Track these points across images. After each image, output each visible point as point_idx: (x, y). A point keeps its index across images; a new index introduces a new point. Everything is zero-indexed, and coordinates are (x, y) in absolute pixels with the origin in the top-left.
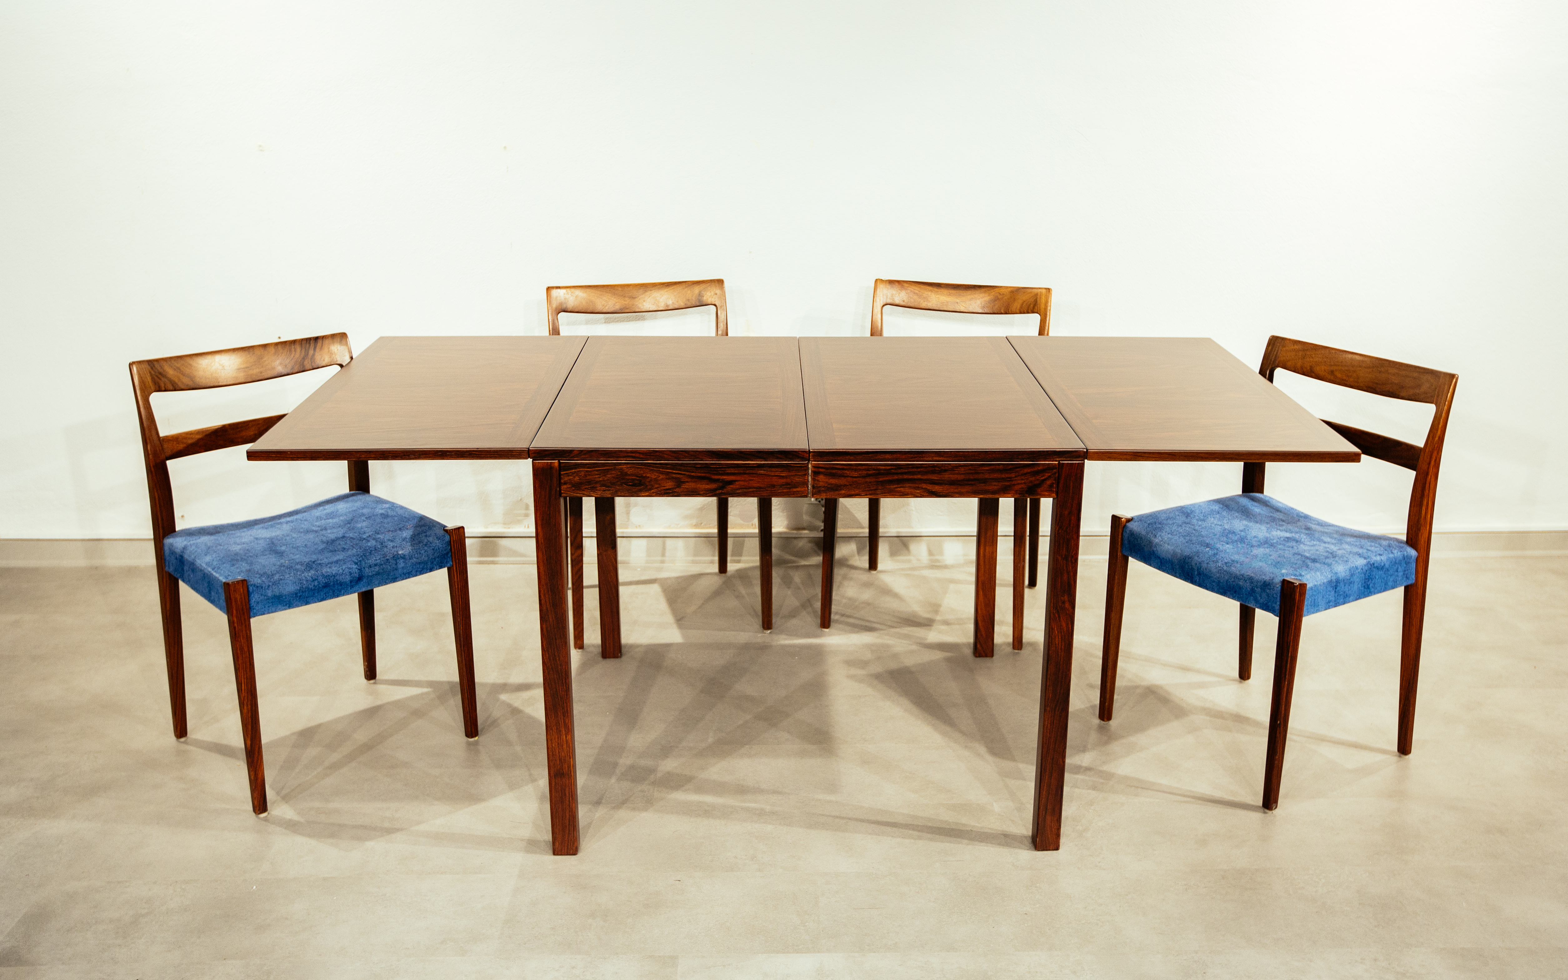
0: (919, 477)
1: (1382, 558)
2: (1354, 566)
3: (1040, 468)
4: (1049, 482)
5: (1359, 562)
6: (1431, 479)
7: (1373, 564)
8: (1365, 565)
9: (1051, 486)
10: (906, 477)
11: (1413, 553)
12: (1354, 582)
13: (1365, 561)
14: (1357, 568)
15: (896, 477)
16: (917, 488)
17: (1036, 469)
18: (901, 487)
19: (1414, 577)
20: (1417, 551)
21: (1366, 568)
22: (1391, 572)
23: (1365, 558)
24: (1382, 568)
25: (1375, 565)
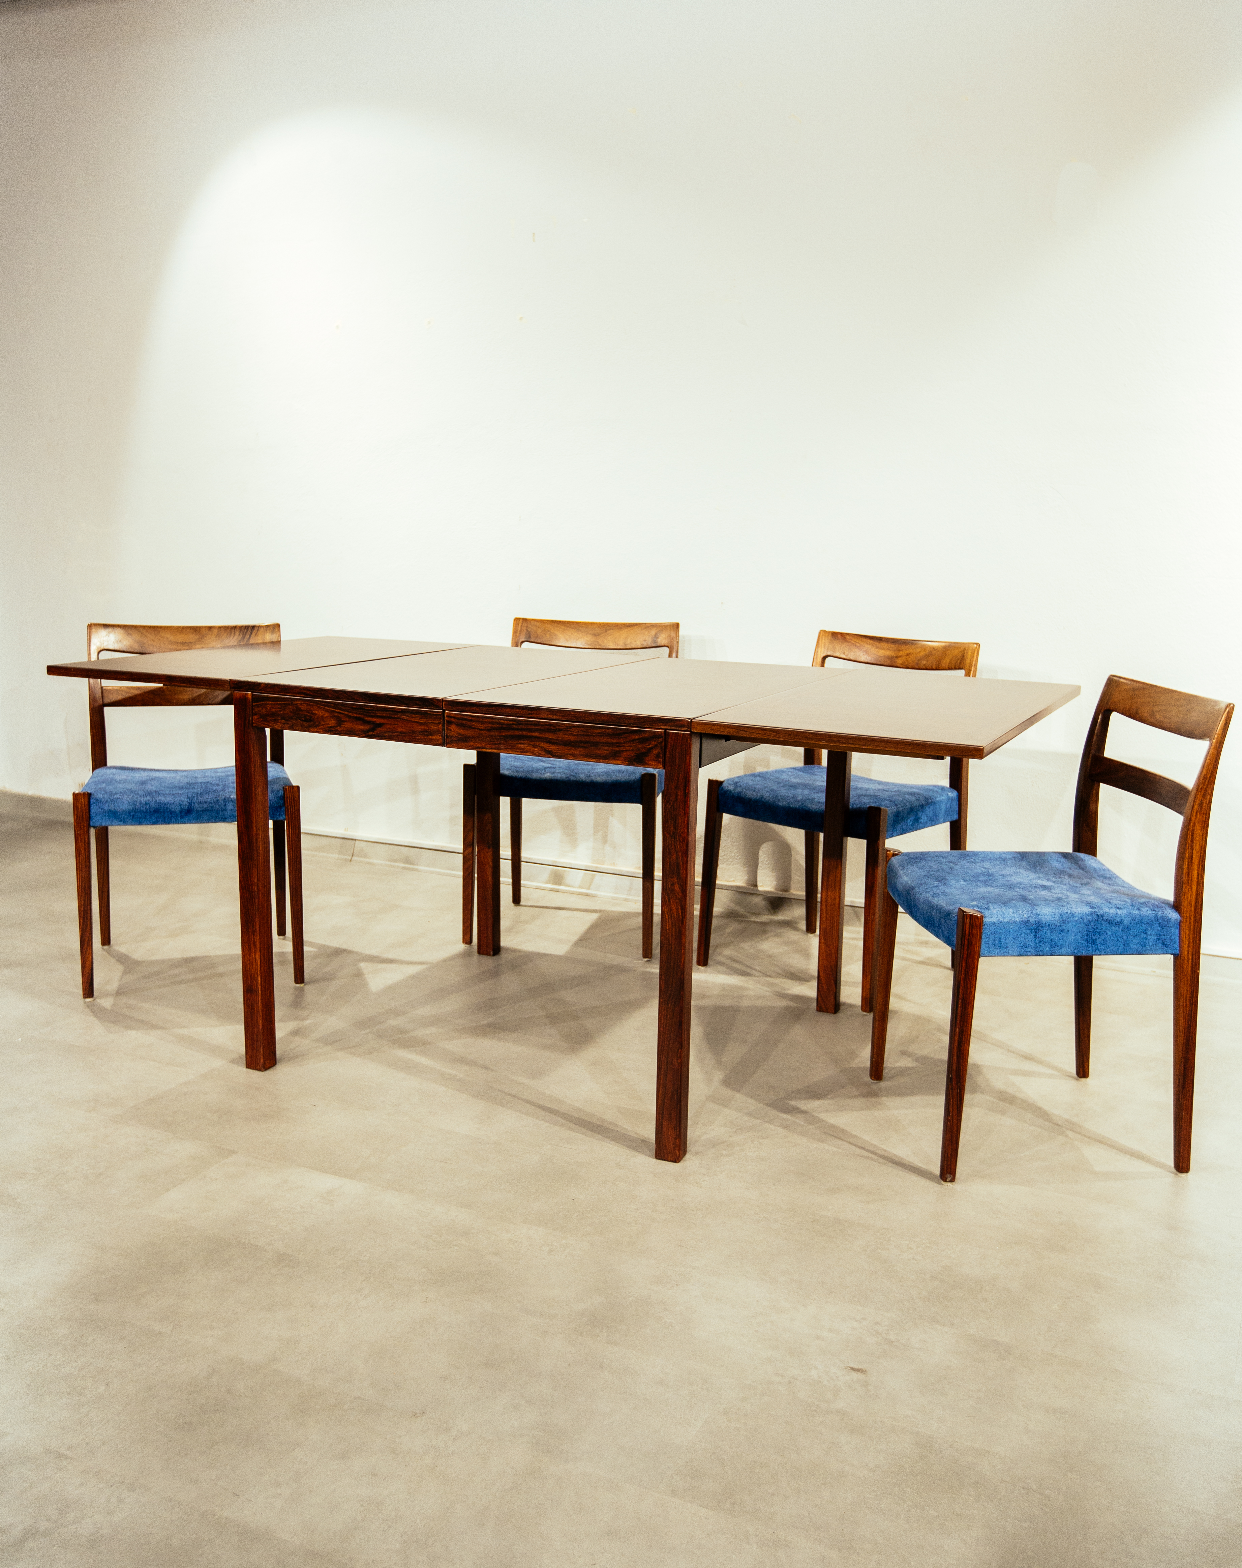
0: (536, 734)
1: (1119, 912)
2: (1070, 912)
3: (647, 735)
4: (655, 751)
5: (1079, 909)
6: (1194, 826)
7: (1102, 916)
8: (1088, 915)
9: (657, 756)
11: (1174, 915)
12: (1068, 931)
13: (1090, 910)
14: (1073, 915)
15: (516, 733)
16: (535, 746)
17: (642, 736)
19: (1176, 945)
20: (1179, 913)
21: (1089, 918)
22: (1134, 931)
23: (1091, 907)
24: (1119, 924)
25: (1105, 918)
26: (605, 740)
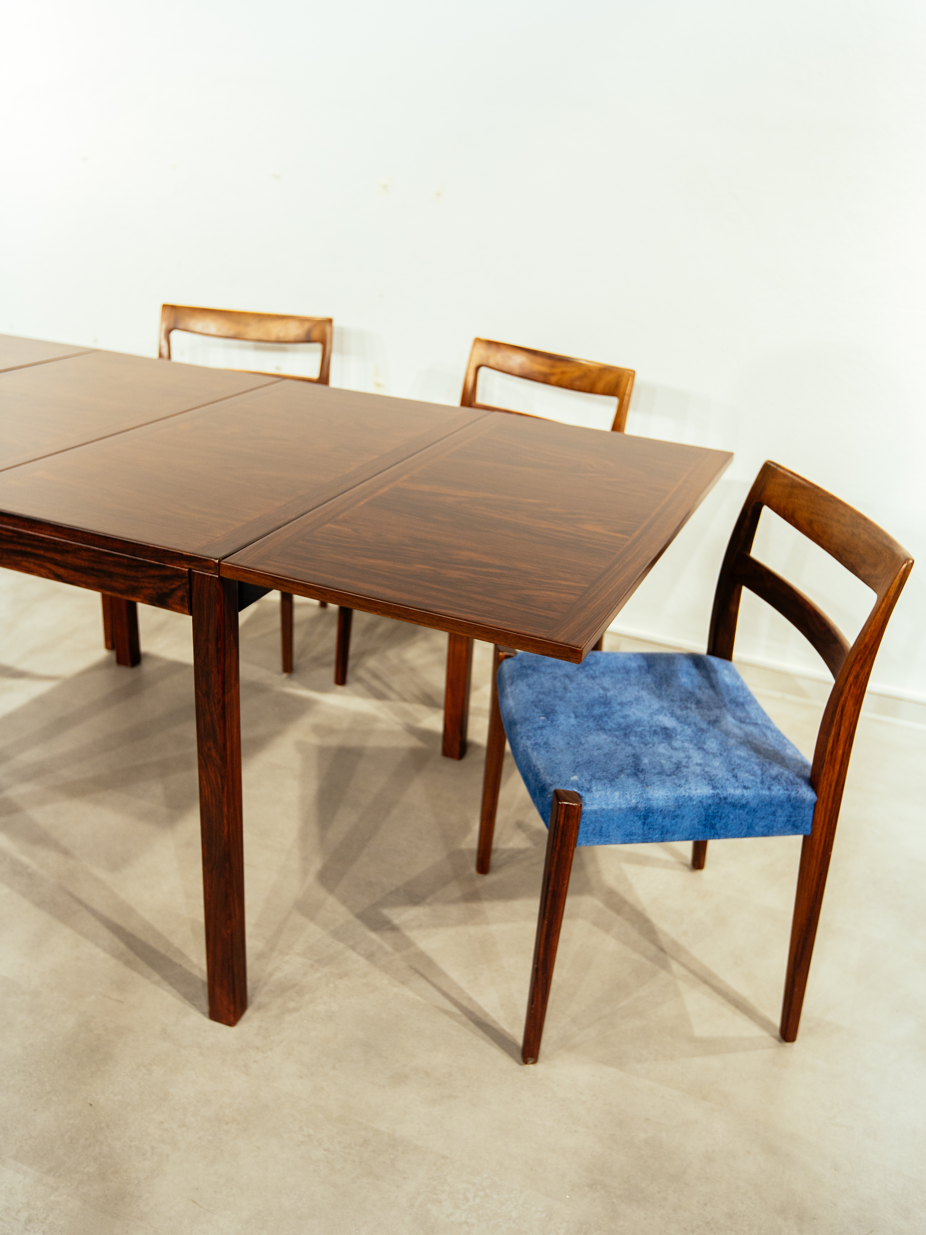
0: (41, 552)
1: (746, 793)
2: (687, 795)
3: (168, 573)
4: (180, 594)
5: (699, 791)
6: (845, 701)
7: (725, 798)
8: (709, 798)
9: (182, 599)
10: (29, 549)
11: (808, 795)
12: (683, 817)
13: (711, 791)
14: (691, 799)
15: (19, 548)
16: (41, 566)
17: (163, 573)
18: (25, 561)
19: (809, 826)
20: (816, 793)
21: (710, 801)
22: (760, 814)
23: (714, 788)
24: (743, 806)
25: (729, 800)
26: (121, 571)
